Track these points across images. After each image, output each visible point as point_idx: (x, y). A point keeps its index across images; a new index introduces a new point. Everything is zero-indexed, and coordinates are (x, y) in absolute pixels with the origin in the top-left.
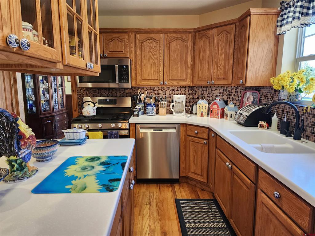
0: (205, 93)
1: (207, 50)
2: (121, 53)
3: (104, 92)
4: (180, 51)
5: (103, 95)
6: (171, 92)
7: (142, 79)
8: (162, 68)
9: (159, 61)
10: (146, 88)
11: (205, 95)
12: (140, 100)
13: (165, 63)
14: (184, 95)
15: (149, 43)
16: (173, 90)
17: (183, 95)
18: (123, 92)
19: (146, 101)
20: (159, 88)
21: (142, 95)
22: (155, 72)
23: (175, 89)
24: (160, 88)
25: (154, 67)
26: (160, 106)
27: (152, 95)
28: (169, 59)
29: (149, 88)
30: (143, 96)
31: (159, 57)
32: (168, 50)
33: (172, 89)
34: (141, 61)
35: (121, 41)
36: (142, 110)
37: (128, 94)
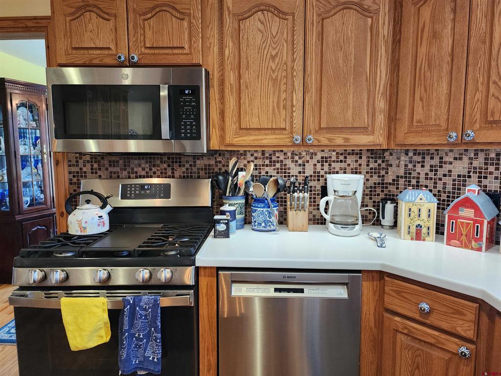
0: (418, 168)
1: (444, 34)
2: (180, 51)
3: (140, 165)
4: (353, 44)
5: (136, 172)
6: (319, 166)
7: (241, 129)
8: (298, 96)
9: (290, 76)
10: (252, 155)
11: (419, 173)
12: (235, 187)
13: (308, 80)
14: (356, 173)
15: (262, 23)
16: (324, 160)
17: (352, 173)
18: (191, 165)
19: (251, 189)
20: (285, 154)
21: (241, 174)
22: (278, 107)
23: (330, 157)
24: (289, 154)
25: (274, 93)
26: (291, 205)
27: (267, 173)
28: (321, 71)
29: (260, 155)
30: (242, 177)
31: (289, 64)
32: (319, 43)
33: (322, 158)
34: (237, 74)
35: (178, 15)
36: (238, 217)
37: (202, 169)
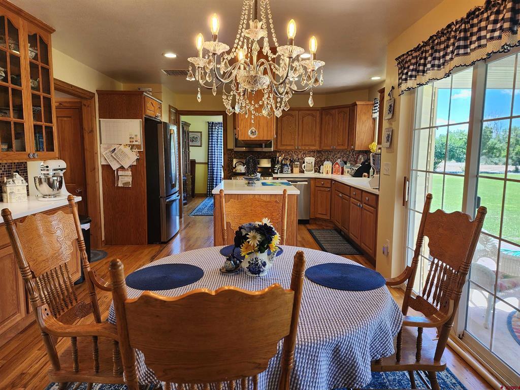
1: (331, 124)
4: (311, 124)
6: (302, 155)
7: (281, 145)
9: (294, 132)
11: (330, 157)
13: (299, 132)
17: (312, 157)
19: (283, 162)
22: (291, 139)
23: (306, 153)
24: (294, 152)
25: (290, 136)
26: (294, 166)
27: (287, 157)
29: (285, 152)
30: (280, 158)
31: (294, 128)
32: (302, 123)
36: (280, 169)
